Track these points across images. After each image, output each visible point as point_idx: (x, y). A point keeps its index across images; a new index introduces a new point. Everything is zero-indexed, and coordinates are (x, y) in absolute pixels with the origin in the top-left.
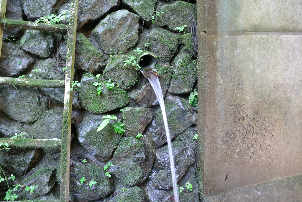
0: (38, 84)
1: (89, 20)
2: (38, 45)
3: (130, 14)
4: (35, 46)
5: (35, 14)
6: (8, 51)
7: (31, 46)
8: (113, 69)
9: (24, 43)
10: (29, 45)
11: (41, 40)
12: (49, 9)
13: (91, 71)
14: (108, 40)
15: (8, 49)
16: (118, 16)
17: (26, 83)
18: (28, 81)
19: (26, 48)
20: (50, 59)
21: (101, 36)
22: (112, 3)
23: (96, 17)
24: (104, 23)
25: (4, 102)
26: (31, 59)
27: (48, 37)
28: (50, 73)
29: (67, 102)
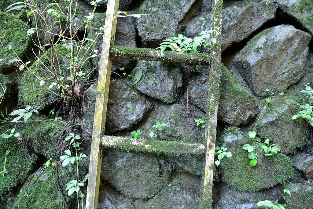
0: (165, 151)
1: (233, 42)
2: (160, 84)
3: (298, 33)
4: (156, 85)
5: (153, 35)
6: (117, 92)
7: (150, 85)
8: (272, 123)
9: (140, 80)
10: (146, 83)
11: (165, 75)
12: (173, 27)
13: (237, 124)
14: (264, 75)
15: (117, 90)
16: (280, 36)
17: (146, 149)
18: (148, 145)
19: (142, 88)
20: (176, 104)
21: (254, 68)
22: (267, 14)
23: (243, 37)
24: (258, 48)
25: (109, 169)
26: (149, 103)
27: (175, 70)
28: (177, 127)
29: (209, 183)
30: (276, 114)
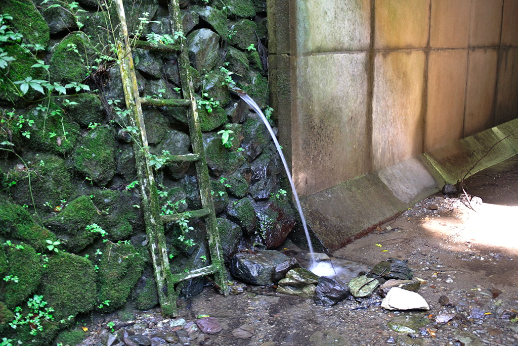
3: (214, 34)
4: (150, 66)
7: (146, 66)
8: (212, 89)
11: (153, 60)
14: (201, 60)
19: (142, 68)
22: (196, 21)
24: (197, 43)
29: (197, 120)
30: (213, 83)
